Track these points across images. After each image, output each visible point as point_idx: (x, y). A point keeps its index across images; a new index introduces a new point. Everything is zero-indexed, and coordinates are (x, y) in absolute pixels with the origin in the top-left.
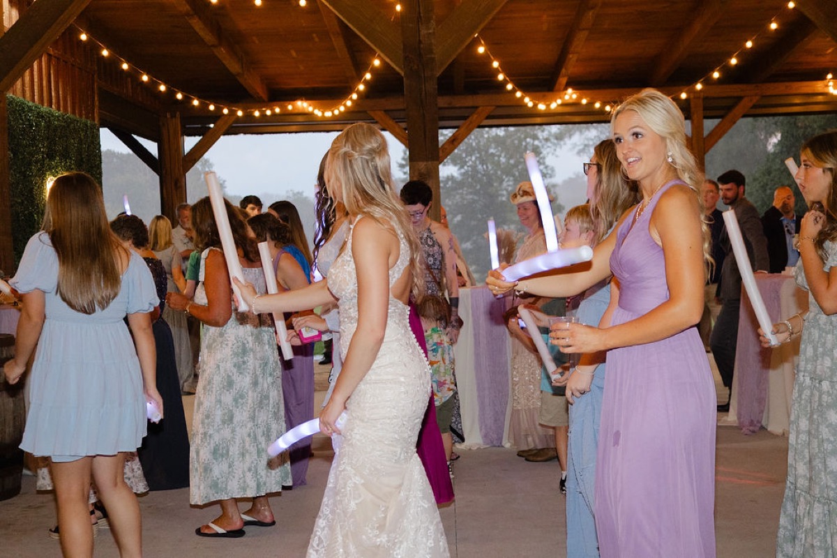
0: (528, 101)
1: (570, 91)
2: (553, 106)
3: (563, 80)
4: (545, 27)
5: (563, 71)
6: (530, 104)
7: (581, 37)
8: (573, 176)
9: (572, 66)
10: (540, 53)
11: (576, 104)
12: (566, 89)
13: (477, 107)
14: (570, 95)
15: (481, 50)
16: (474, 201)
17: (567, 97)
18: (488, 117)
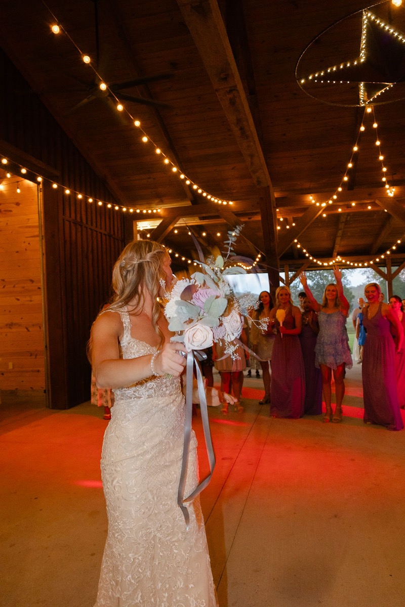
0: (319, 263)
1: (339, 257)
2: (331, 263)
3: (335, 254)
4: (326, 236)
5: (335, 250)
6: (321, 264)
7: (338, 240)
8: (362, 284)
9: (338, 248)
10: (325, 245)
11: (341, 262)
12: (337, 256)
13: (303, 264)
14: (339, 258)
15: (299, 246)
16: (318, 295)
17: (337, 260)
18: (308, 267)
